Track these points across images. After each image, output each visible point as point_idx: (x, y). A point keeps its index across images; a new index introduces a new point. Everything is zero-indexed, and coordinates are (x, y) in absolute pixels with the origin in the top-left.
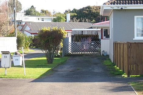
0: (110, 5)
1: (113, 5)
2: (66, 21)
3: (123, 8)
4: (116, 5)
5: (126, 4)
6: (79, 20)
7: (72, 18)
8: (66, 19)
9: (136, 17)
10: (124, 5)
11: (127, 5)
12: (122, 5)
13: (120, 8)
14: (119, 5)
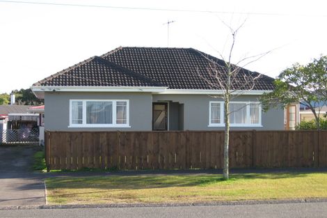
0: (41, 86)
1: (43, 87)
2: (9, 104)
3: (56, 90)
4: (47, 86)
5: (59, 85)
6: (25, 103)
7: (17, 100)
8: (10, 101)
9: (71, 101)
10: (57, 87)
11: (61, 86)
12: (54, 86)
13: (52, 90)
14: (50, 86)
